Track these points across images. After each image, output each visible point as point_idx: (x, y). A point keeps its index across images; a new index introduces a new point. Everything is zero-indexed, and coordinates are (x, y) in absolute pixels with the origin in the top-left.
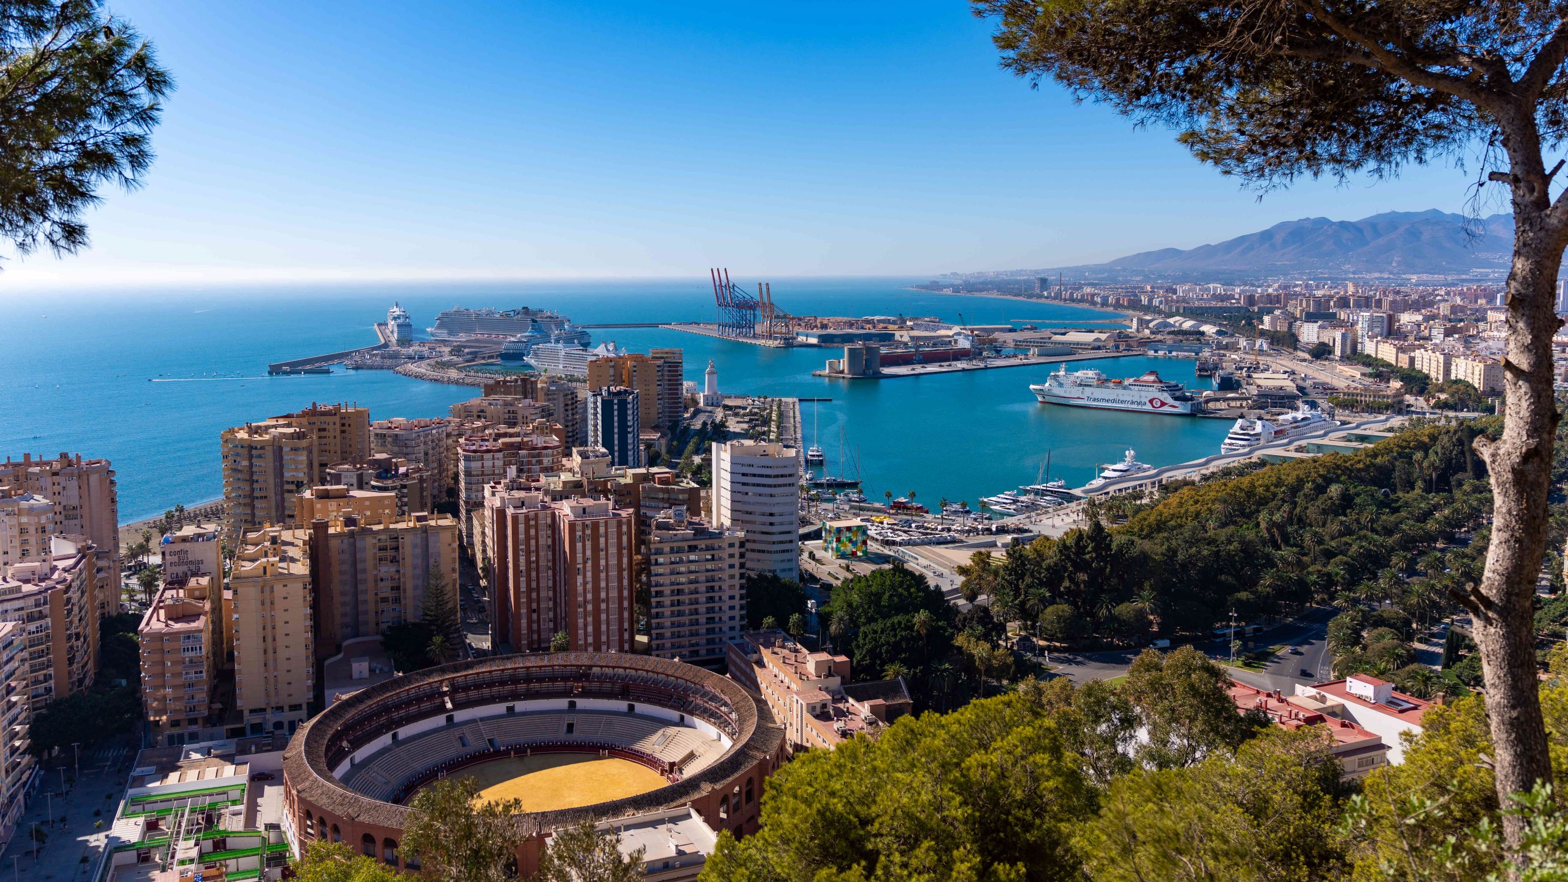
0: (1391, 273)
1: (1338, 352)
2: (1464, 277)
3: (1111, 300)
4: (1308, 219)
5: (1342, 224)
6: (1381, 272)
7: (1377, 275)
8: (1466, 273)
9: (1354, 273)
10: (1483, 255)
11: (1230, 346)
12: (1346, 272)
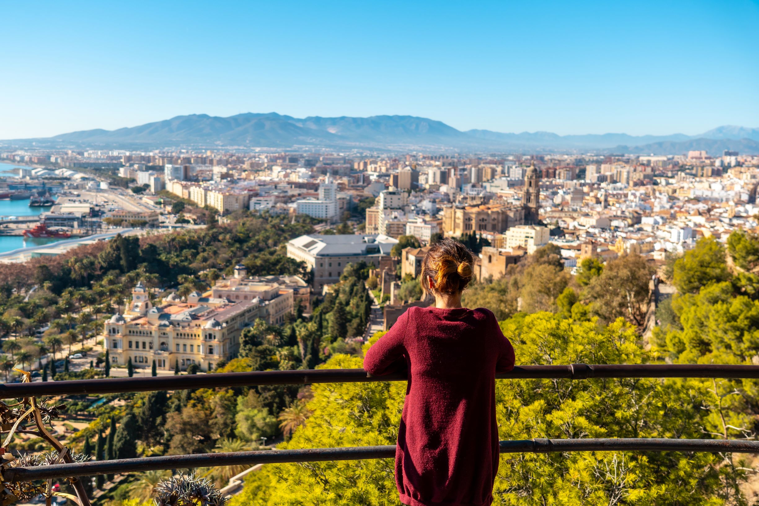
0: (245, 146)
1: (153, 189)
2: (288, 149)
3: (27, 158)
4: (194, 115)
5: (216, 119)
6: (239, 146)
7: (236, 147)
8: (290, 147)
9: (222, 146)
10: (301, 138)
11: (80, 186)
12: (217, 145)
